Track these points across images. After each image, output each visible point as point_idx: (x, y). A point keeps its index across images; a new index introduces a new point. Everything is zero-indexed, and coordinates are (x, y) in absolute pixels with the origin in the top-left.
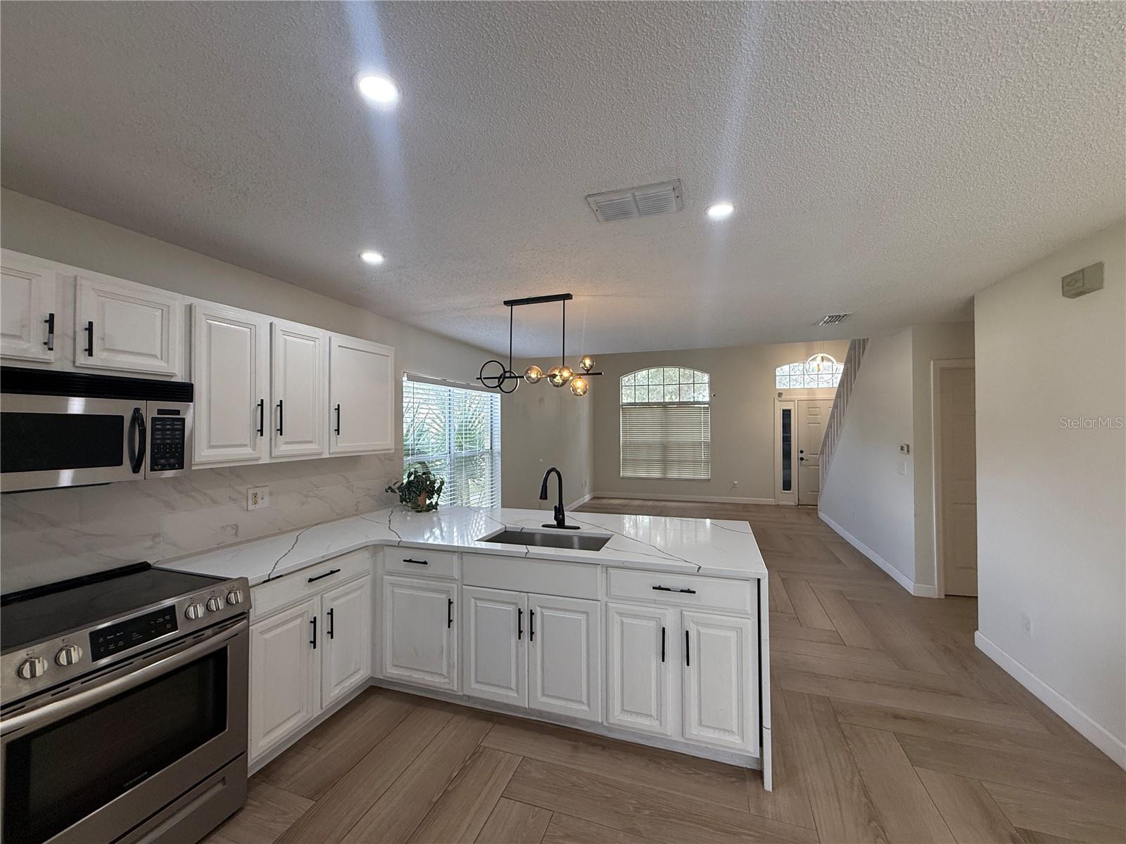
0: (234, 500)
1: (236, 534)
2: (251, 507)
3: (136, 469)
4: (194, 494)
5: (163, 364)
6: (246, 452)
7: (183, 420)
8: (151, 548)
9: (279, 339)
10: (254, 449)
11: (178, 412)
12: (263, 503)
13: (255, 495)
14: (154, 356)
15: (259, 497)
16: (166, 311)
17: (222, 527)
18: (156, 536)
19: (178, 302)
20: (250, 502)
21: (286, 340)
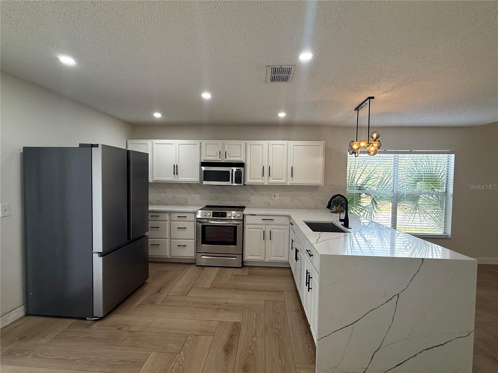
0: (268, 195)
1: (269, 205)
2: (273, 199)
3: (232, 183)
4: (258, 192)
5: (239, 158)
6: (260, 181)
7: (241, 172)
8: (248, 204)
9: (271, 147)
10: (262, 180)
11: (240, 170)
12: (277, 198)
13: (274, 195)
14: (238, 157)
15: (276, 196)
16: (240, 145)
17: (265, 203)
18: (249, 201)
19: (243, 143)
20: (273, 197)
21: (273, 147)
